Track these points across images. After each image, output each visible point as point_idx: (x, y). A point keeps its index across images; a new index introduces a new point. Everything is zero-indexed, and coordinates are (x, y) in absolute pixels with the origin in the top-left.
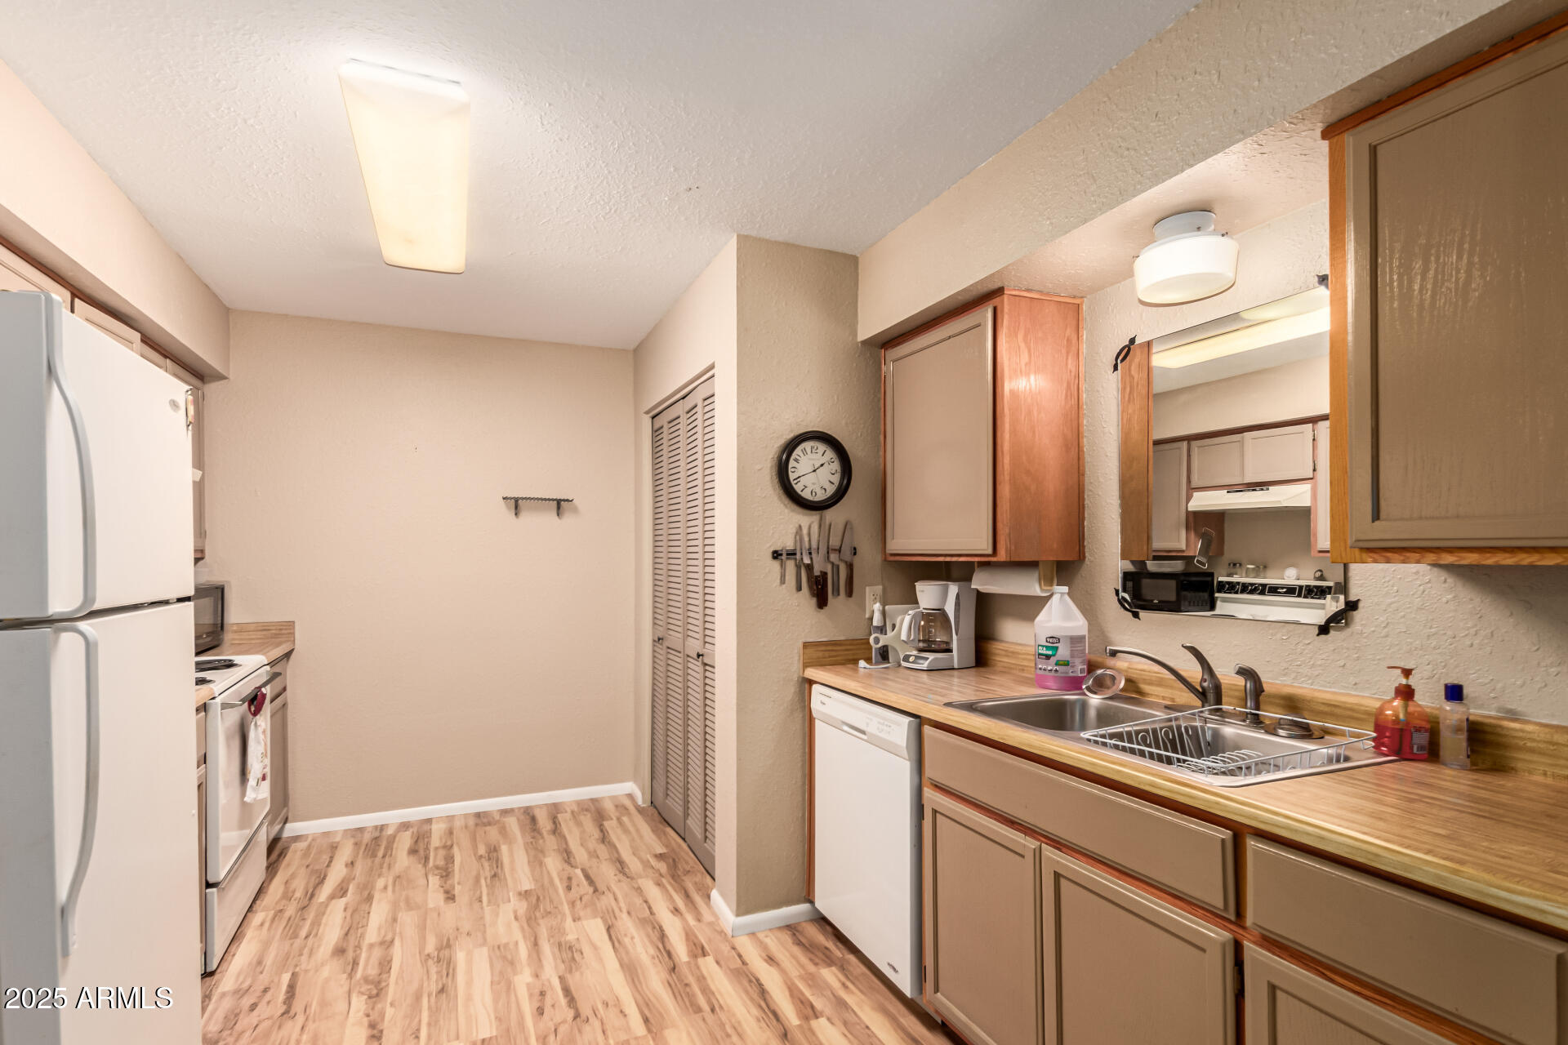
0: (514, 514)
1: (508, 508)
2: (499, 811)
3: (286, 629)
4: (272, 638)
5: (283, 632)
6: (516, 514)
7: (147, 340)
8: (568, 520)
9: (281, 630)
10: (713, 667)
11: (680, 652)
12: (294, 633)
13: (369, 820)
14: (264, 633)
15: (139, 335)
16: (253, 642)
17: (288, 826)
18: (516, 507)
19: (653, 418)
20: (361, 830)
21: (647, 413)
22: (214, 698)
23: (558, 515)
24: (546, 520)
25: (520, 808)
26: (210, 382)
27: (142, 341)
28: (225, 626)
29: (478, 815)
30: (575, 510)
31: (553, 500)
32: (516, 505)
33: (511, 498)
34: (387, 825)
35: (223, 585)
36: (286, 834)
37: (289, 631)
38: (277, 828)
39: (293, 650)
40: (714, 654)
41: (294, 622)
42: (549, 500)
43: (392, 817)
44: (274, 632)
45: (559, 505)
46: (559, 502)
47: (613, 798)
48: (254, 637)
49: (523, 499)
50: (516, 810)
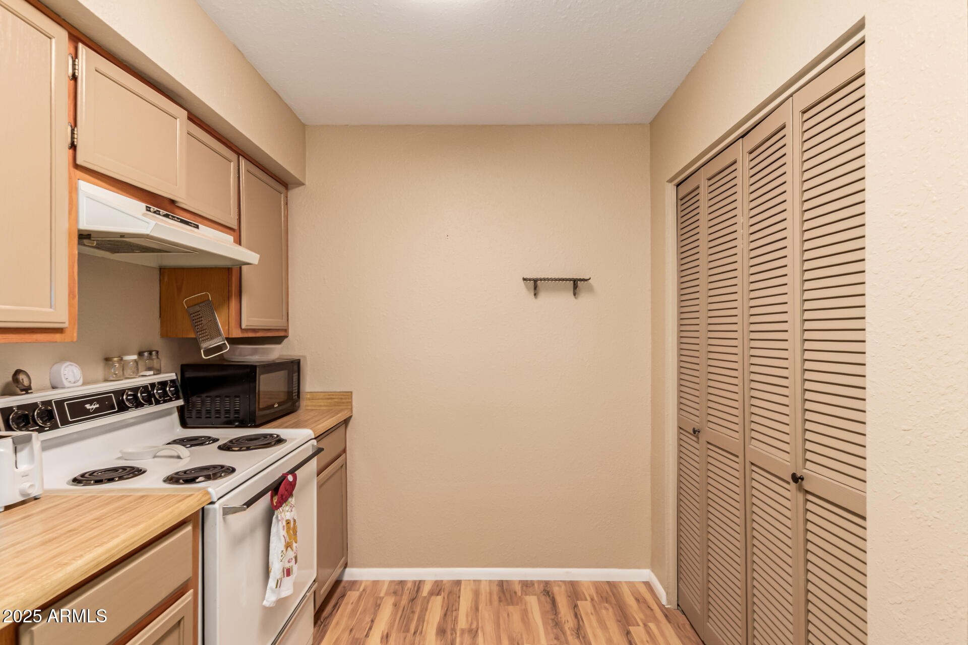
0: (533, 294)
1: (528, 288)
2: (520, 581)
3: (346, 399)
4: (335, 405)
5: (344, 401)
6: (535, 295)
7: (193, 118)
8: (584, 299)
9: (341, 399)
10: (864, 518)
11: (737, 457)
12: (351, 402)
13: (410, 574)
14: (330, 401)
15: (186, 113)
16: (322, 408)
17: (348, 570)
18: (535, 288)
19: (678, 185)
20: (402, 583)
21: (670, 181)
22: (212, 503)
23: (575, 294)
24: (562, 299)
25: (539, 582)
26: (293, 188)
27: (189, 119)
28: (301, 394)
29: (501, 583)
30: (591, 289)
31: (570, 280)
32: (535, 285)
33: (530, 280)
34: (424, 581)
35: (299, 360)
36: (346, 578)
37: (347, 400)
38: (338, 571)
39: (351, 417)
40: (865, 498)
41: (351, 392)
42: (567, 280)
43: (429, 574)
44: (336, 400)
45: (576, 285)
46: (575, 282)
47: (631, 584)
48: (322, 404)
49: (541, 280)
50: (536, 585)
